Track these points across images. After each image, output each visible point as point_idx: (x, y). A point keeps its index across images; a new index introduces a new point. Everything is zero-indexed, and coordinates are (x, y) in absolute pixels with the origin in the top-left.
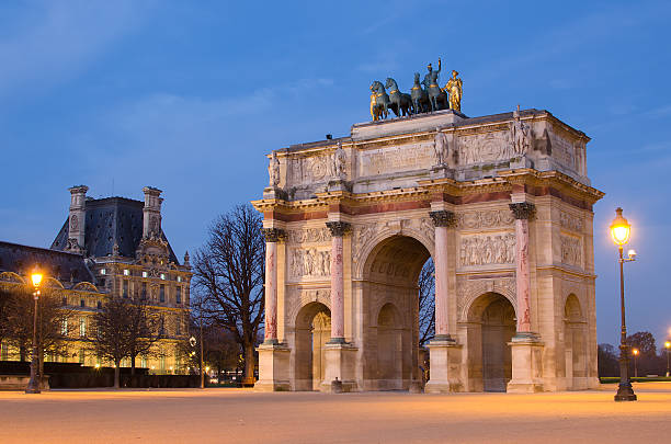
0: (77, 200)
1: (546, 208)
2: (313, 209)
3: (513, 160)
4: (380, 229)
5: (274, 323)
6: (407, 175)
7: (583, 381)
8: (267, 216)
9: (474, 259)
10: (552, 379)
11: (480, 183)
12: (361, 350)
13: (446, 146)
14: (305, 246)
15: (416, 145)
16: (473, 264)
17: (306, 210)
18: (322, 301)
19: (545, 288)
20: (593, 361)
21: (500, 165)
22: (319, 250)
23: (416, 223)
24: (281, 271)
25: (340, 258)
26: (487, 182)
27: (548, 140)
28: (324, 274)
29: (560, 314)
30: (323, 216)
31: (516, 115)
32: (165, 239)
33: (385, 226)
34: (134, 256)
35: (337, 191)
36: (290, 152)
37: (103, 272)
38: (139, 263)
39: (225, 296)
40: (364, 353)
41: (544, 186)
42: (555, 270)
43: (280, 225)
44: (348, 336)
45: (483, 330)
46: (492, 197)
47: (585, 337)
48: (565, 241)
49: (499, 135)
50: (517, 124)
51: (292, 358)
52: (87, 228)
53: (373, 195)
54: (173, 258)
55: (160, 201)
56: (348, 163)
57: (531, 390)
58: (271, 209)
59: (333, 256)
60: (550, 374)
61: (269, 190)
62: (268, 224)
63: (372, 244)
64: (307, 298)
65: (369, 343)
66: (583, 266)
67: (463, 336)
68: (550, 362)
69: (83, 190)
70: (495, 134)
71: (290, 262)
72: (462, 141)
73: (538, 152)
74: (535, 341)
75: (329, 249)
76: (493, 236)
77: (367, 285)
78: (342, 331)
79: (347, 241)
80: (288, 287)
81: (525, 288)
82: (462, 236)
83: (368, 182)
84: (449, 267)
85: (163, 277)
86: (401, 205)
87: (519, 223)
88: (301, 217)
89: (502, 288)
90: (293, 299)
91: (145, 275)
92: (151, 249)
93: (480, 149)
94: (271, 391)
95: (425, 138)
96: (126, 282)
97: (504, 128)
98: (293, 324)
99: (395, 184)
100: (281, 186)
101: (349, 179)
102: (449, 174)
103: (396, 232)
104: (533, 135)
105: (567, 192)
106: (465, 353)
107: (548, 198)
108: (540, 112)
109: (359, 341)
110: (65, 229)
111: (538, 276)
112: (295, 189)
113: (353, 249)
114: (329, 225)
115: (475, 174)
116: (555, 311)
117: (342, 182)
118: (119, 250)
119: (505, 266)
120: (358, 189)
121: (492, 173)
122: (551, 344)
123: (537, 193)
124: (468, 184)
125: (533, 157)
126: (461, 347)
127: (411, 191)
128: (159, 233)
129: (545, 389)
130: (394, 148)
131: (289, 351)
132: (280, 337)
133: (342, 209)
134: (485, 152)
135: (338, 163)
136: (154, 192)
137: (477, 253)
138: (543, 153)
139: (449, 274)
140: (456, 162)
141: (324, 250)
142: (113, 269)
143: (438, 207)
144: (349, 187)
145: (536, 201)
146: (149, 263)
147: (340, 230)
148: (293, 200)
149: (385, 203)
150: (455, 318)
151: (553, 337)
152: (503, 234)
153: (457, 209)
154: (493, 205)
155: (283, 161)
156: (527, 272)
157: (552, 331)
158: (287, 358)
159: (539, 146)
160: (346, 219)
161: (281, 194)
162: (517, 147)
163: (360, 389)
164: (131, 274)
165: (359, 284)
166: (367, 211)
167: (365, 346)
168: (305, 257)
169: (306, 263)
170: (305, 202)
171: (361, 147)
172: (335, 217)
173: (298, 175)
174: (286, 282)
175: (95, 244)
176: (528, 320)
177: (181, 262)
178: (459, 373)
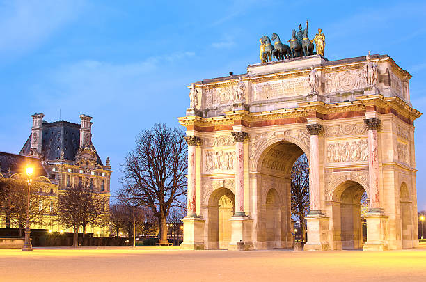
0: (37, 123)
1: (388, 122)
2: (221, 124)
3: (366, 89)
4: (269, 137)
5: (194, 202)
6: (288, 100)
7: (410, 242)
8: (189, 128)
9: (337, 158)
10: (394, 240)
11: (341, 105)
12: (255, 221)
13: (317, 79)
14: (215, 149)
15: (295, 79)
16: (336, 161)
17: (216, 124)
18: (228, 186)
19: (388, 178)
20: (415, 228)
21: (355, 93)
22: (225, 152)
23: (295, 133)
24: (198, 166)
25: (241, 157)
26: (347, 104)
27: (389, 75)
28: (229, 168)
29: (398, 196)
30: (229, 128)
31: (368, 58)
32: (94, 149)
33: (273, 135)
34: (74, 160)
35: (240, 110)
36: (204, 84)
37: (54, 170)
38: (77, 164)
39: (148, 185)
40: (258, 223)
41: (386, 107)
42: (396, 165)
43: (198, 134)
44: (247, 212)
45: (342, 207)
46: (350, 115)
47: (410, 212)
48: (399, 146)
49: (354, 72)
50: (369, 64)
51: (206, 226)
52: (43, 141)
53: (264, 114)
54: (99, 161)
55: (91, 124)
56: (246, 92)
57: (381, 249)
58: (192, 123)
59: (237, 156)
60: (392, 237)
61: (191, 110)
62: (190, 133)
63: (264, 147)
64: (217, 184)
65: (261, 217)
66: (408, 163)
67: (329, 211)
68: (392, 229)
69: (41, 116)
70: (351, 71)
71: (204, 160)
72: (327, 76)
73: (382, 84)
74: (382, 214)
75: (232, 151)
76: (350, 142)
77: (259, 175)
78: (242, 208)
79: (246, 145)
80: (203, 178)
81: (376, 178)
82: (328, 142)
83: (260, 104)
84: (320, 163)
85: (93, 173)
86: (284, 120)
87: (371, 132)
88: (212, 129)
89: (358, 177)
90: (206, 186)
91: (81, 172)
92: (85, 155)
93: (340, 82)
94: (193, 249)
95: (301, 74)
96: (69, 177)
97: (357, 67)
98: (206, 203)
99: (280, 106)
100: (198, 107)
101: (247, 103)
102: (320, 99)
103: (281, 139)
104: (379, 72)
105: (400, 112)
106: (330, 223)
107: (390, 116)
108: (384, 56)
109: (254, 215)
110: (29, 141)
111: (384, 169)
112: (208, 110)
113: (250, 151)
114: (234, 134)
115: (337, 99)
116: (395, 193)
117: (242, 104)
118: (64, 155)
119: (359, 163)
120: (253, 109)
121: (349, 98)
122: (393, 217)
123: (382, 112)
124: (333, 106)
125: (379, 88)
126: (328, 218)
127: (292, 111)
128: (90, 145)
129: (389, 248)
130: (279, 81)
131: (204, 221)
132: (198, 212)
133: (243, 123)
134: (344, 84)
135: (240, 91)
136: (87, 118)
137: (339, 154)
138: (385, 85)
139: (320, 168)
140: (324, 91)
141: (228, 151)
142: (60, 168)
143: (312, 121)
144: (247, 108)
145: (381, 117)
146: (84, 164)
147: (241, 137)
148: (206, 117)
149: (273, 119)
150: (324, 198)
151: (394, 212)
152: (358, 140)
153: (324, 123)
154: (351, 121)
155: (200, 90)
156: (377, 167)
157: (394, 207)
158: (202, 227)
159: (383, 79)
160: (246, 130)
161: (198, 113)
162: (369, 79)
163: (255, 248)
164: (72, 171)
165: (254, 175)
166: (260, 124)
167: (258, 218)
168: (216, 156)
169: (216, 160)
170: (215, 118)
171: (255, 80)
172: (238, 129)
173: (210, 100)
174: (202, 174)
175: (49, 152)
176: (378, 200)
177: (105, 164)
178: (327, 236)
